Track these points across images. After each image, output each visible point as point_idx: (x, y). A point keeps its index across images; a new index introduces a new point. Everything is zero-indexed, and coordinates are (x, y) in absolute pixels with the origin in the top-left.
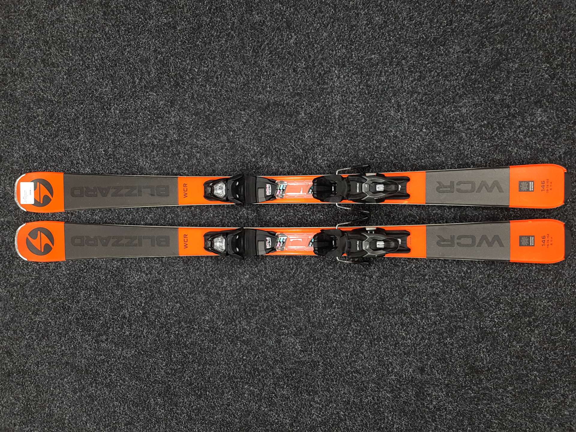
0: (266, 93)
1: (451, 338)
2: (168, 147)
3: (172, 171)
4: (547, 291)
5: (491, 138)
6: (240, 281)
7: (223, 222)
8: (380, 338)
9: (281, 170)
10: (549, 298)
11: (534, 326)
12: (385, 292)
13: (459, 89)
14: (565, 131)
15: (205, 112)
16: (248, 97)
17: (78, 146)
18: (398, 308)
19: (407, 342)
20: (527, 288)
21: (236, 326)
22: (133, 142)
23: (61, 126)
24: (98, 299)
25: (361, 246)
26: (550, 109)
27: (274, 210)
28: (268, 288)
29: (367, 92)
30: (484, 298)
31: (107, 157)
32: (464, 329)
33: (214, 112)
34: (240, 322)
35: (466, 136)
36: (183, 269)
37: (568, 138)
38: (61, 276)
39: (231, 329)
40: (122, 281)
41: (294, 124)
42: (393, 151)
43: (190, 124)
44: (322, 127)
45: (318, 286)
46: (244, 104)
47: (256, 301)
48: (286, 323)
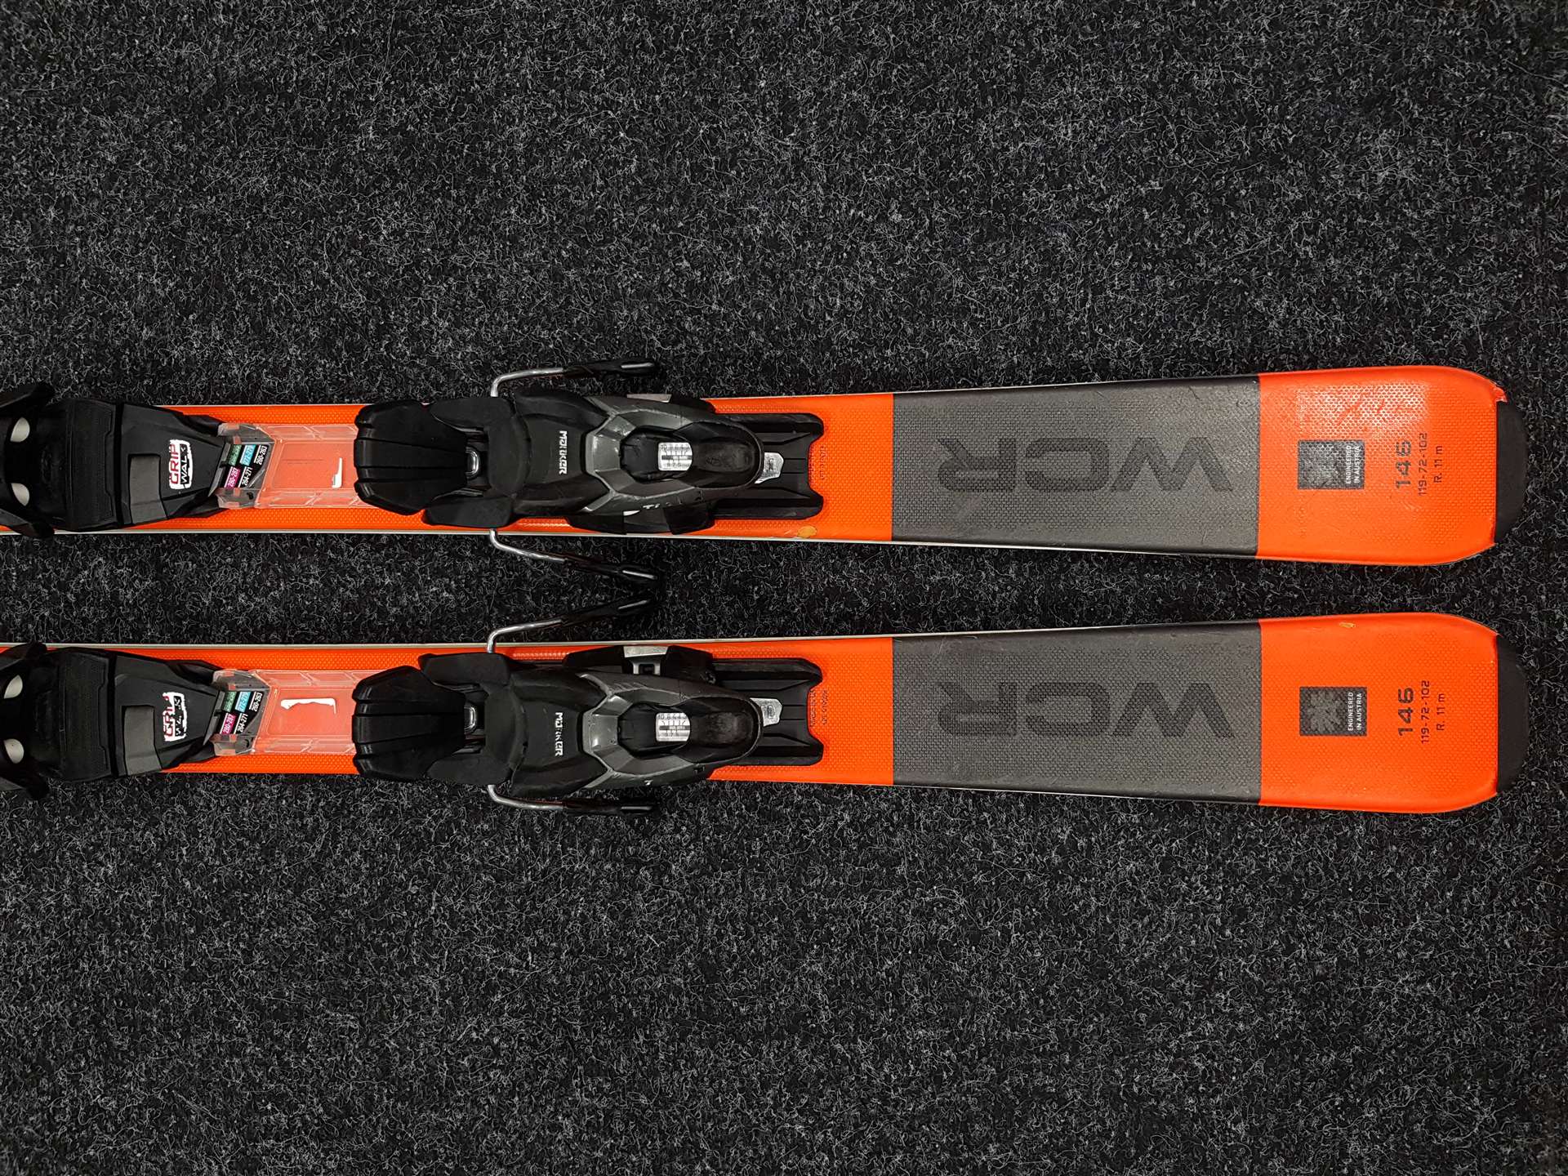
0: (211, 37)
1: (1005, 1142)
4: (1415, 932)
5: (1181, 256)
6: (75, 892)
8: (696, 1144)
9: (268, 380)
10: (1423, 965)
11: (1359, 1088)
12: (720, 936)
13: (1045, 37)
14: (1490, 231)
16: (129, 55)
18: (778, 1008)
19: (813, 1163)
20: (1329, 920)
21: (56, 1095)
25: (574, 733)
26: (1427, 133)
27: (236, 565)
28: (200, 923)
29: (649, 40)
30: (1144, 965)
32: (1062, 1101)
34: (74, 1081)
35: (1074, 244)
37: (1506, 260)
39: (32, 1111)
41: (331, 177)
42: (761, 306)
44: (454, 192)
45: (424, 915)
46: (113, 82)
47: (149, 982)
48: (279, 1081)
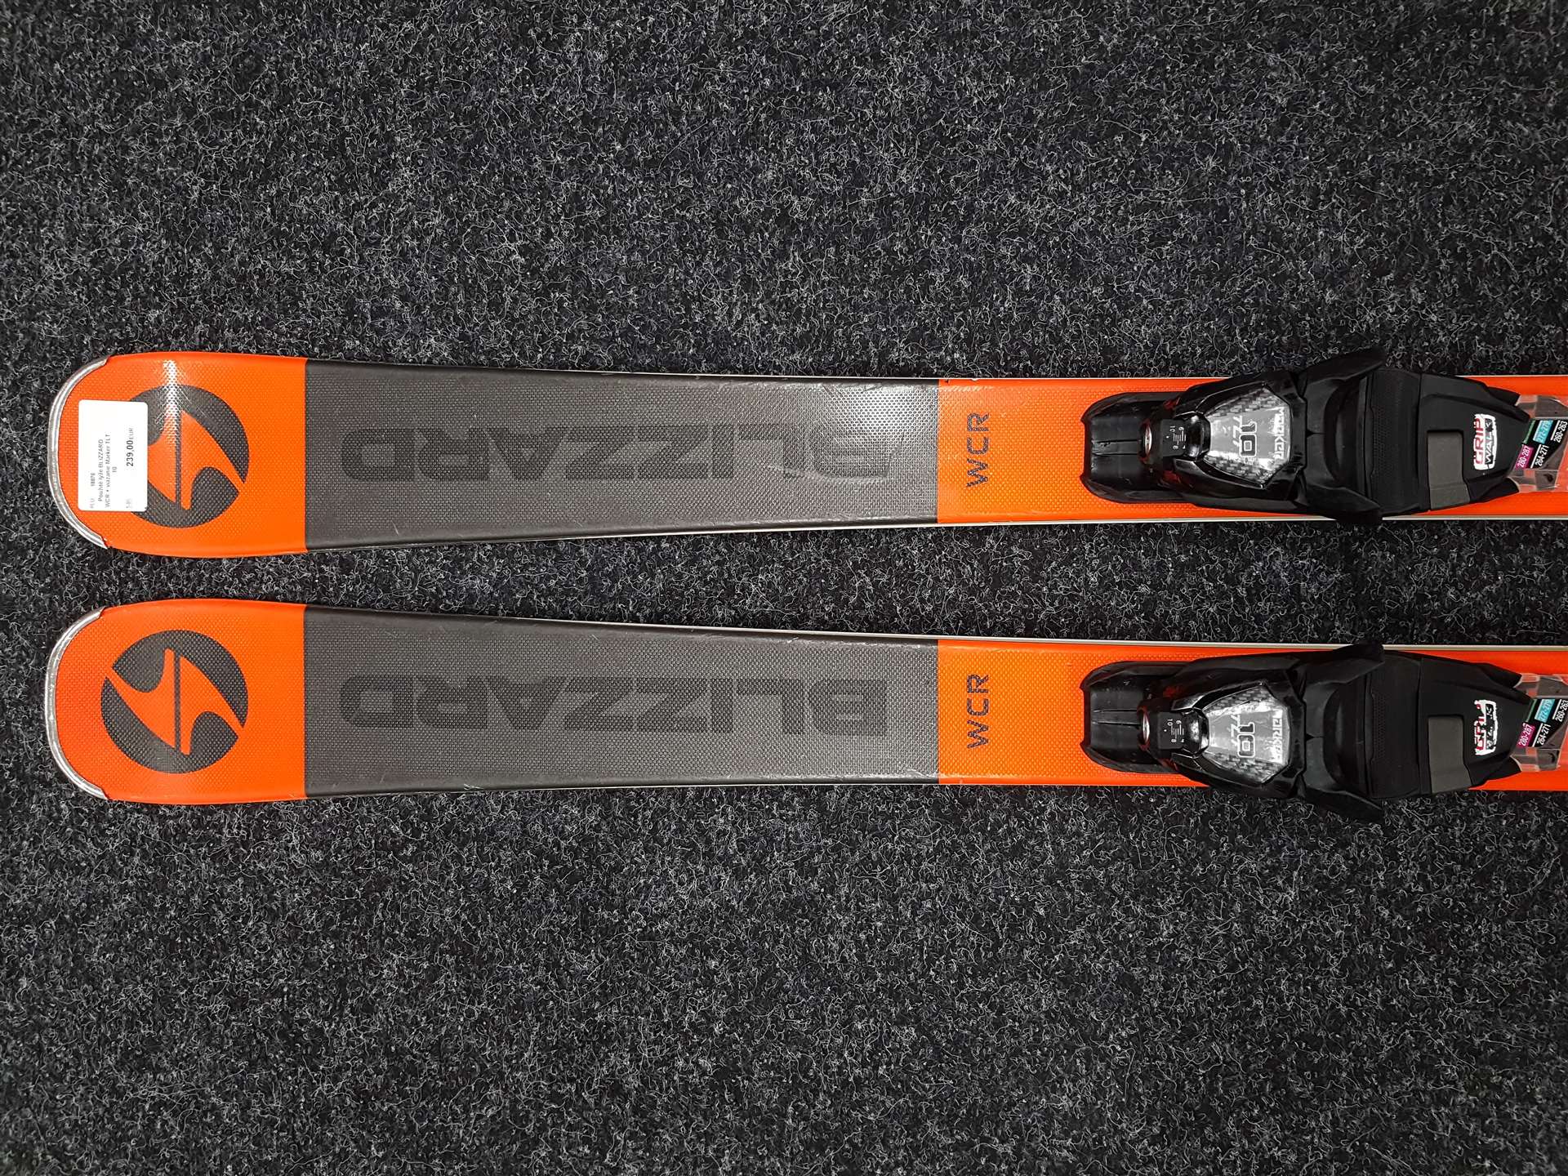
2: (868, 235)
3: (882, 355)
6: (1247, 919)
7: (1158, 613)
9: (1480, 348)
15: (1067, 60)
17: (382, 224)
22: (681, 207)
23: (296, 124)
24: (474, 994)
27: (1443, 556)
28: (1400, 957)
31: (539, 285)
33: (1118, 56)
36: (937, 850)
38: (278, 875)
40: (609, 907)
43: (987, 119)
46: (1282, 15)
47: (1337, 1022)
48: (1497, 1135)
